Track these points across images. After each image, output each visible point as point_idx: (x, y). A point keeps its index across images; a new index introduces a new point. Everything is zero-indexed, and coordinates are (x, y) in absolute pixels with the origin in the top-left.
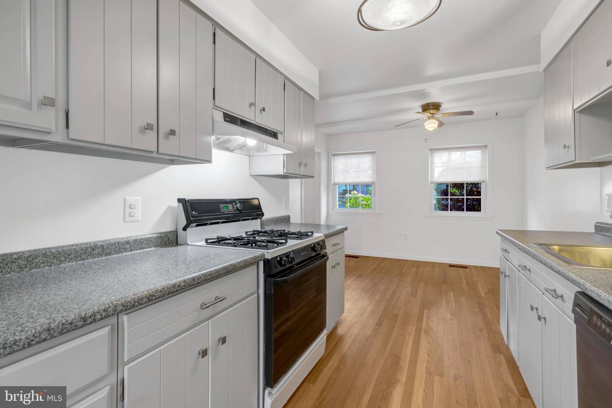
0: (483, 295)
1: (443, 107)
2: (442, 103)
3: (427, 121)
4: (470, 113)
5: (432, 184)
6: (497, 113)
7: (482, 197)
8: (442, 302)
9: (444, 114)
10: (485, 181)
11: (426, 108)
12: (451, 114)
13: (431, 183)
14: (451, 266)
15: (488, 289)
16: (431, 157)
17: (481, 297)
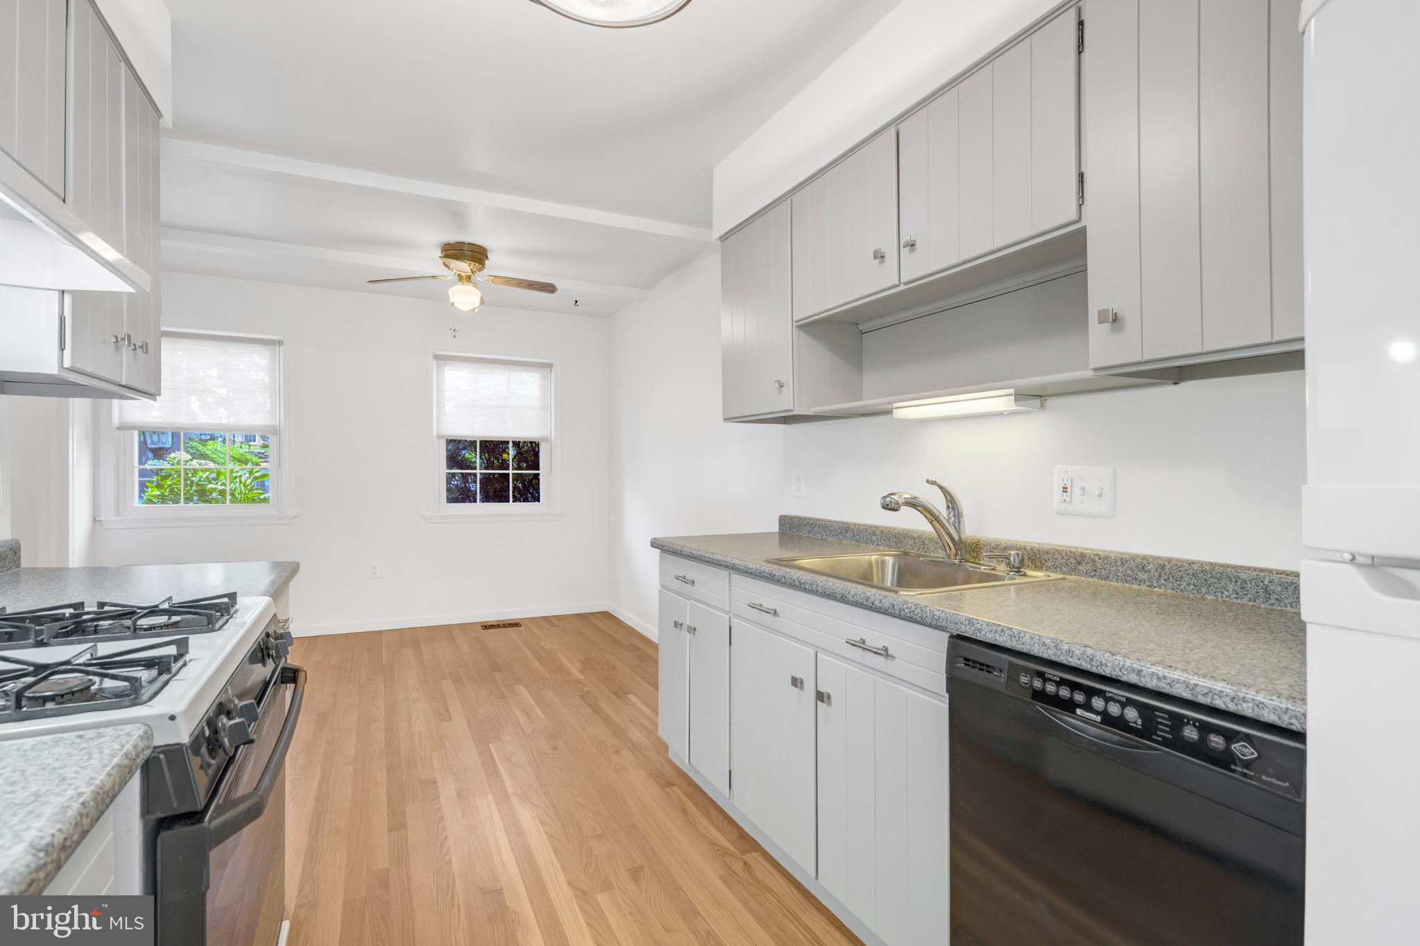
0: (581, 677)
1: (493, 260)
2: (491, 251)
3: (456, 285)
4: (549, 288)
5: (441, 440)
6: (576, 302)
7: (543, 472)
8: (514, 713)
9: (496, 276)
10: (547, 439)
11: (454, 251)
12: (510, 281)
13: (439, 437)
14: (487, 627)
15: (579, 661)
16: (437, 376)
17: (579, 681)
